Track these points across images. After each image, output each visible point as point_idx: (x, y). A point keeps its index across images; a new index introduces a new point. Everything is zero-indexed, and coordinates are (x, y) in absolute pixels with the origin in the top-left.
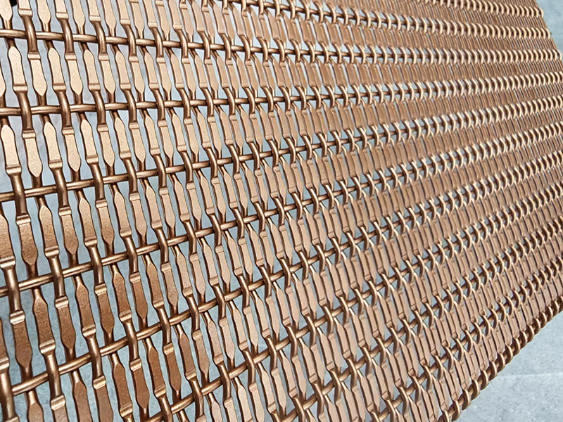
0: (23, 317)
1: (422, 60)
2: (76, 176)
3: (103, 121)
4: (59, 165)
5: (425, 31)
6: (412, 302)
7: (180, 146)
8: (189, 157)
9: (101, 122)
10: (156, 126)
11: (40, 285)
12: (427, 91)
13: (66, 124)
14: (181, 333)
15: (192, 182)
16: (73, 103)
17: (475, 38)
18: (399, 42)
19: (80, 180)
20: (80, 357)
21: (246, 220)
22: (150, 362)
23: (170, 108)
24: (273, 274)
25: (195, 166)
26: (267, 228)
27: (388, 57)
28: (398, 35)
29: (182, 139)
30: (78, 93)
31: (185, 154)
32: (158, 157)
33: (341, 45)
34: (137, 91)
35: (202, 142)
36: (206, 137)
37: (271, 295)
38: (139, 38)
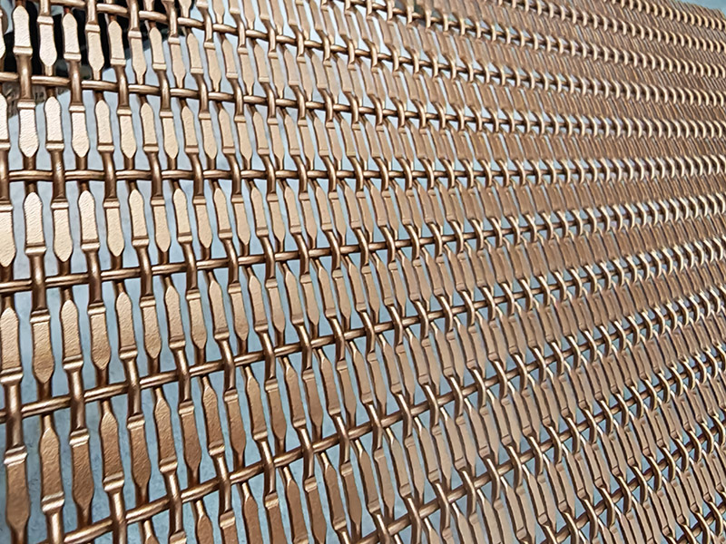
0: (86, 437)
1: (605, 132)
2: (164, 257)
3: (200, 192)
4: (145, 242)
5: (607, 95)
6: (614, 464)
7: (294, 226)
8: (304, 240)
9: (198, 192)
10: (265, 201)
11: (110, 397)
12: (615, 170)
13: (156, 193)
14: (289, 479)
15: (308, 273)
16: (166, 168)
17: (674, 106)
18: (573, 107)
19: (168, 263)
20: (155, 502)
21: (378, 328)
22: (247, 517)
23: (283, 179)
24: (414, 406)
25: (312, 253)
26: (405, 341)
27: (561, 127)
28: (571, 100)
29: (296, 218)
30: (173, 157)
31: (299, 237)
32: (265, 239)
33: (497, 110)
34: (243, 157)
35: (321, 224)
36: (327, 217)
37: (411, 435)
38: (247, 94)
